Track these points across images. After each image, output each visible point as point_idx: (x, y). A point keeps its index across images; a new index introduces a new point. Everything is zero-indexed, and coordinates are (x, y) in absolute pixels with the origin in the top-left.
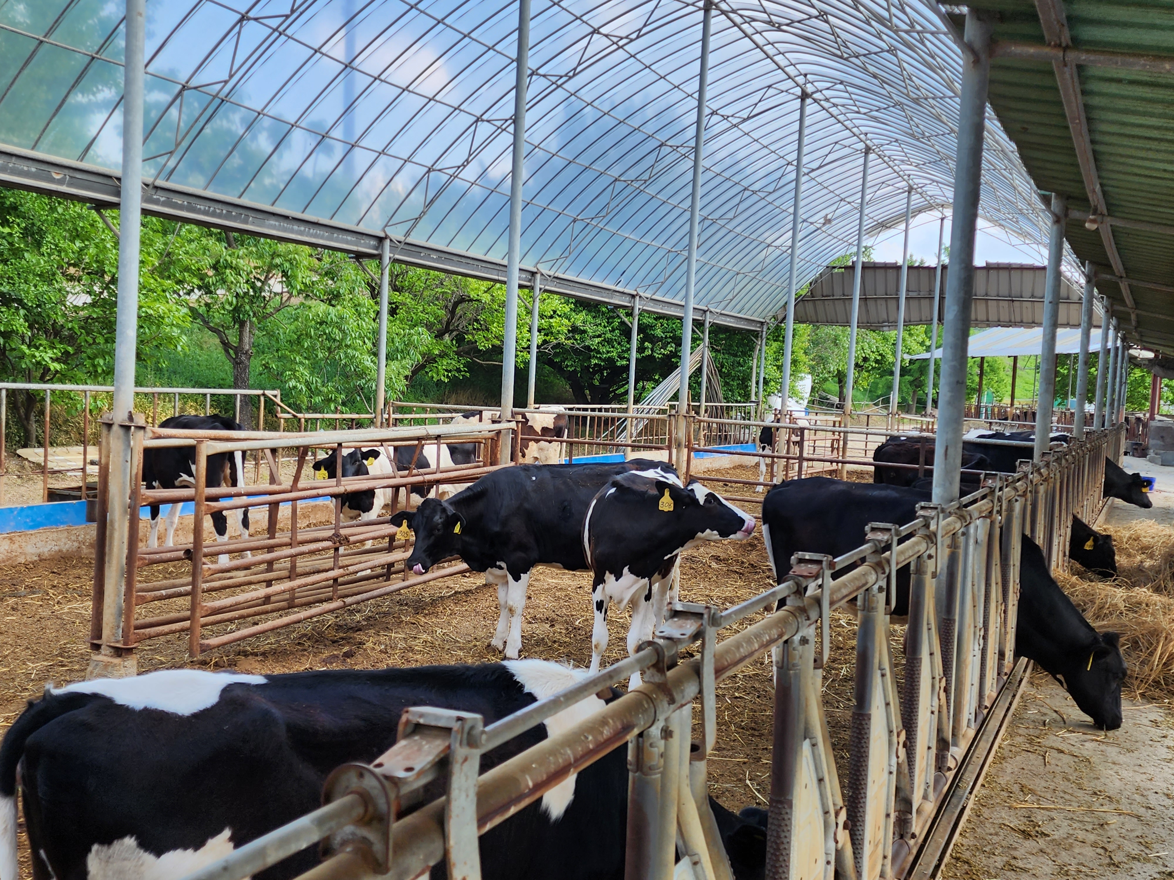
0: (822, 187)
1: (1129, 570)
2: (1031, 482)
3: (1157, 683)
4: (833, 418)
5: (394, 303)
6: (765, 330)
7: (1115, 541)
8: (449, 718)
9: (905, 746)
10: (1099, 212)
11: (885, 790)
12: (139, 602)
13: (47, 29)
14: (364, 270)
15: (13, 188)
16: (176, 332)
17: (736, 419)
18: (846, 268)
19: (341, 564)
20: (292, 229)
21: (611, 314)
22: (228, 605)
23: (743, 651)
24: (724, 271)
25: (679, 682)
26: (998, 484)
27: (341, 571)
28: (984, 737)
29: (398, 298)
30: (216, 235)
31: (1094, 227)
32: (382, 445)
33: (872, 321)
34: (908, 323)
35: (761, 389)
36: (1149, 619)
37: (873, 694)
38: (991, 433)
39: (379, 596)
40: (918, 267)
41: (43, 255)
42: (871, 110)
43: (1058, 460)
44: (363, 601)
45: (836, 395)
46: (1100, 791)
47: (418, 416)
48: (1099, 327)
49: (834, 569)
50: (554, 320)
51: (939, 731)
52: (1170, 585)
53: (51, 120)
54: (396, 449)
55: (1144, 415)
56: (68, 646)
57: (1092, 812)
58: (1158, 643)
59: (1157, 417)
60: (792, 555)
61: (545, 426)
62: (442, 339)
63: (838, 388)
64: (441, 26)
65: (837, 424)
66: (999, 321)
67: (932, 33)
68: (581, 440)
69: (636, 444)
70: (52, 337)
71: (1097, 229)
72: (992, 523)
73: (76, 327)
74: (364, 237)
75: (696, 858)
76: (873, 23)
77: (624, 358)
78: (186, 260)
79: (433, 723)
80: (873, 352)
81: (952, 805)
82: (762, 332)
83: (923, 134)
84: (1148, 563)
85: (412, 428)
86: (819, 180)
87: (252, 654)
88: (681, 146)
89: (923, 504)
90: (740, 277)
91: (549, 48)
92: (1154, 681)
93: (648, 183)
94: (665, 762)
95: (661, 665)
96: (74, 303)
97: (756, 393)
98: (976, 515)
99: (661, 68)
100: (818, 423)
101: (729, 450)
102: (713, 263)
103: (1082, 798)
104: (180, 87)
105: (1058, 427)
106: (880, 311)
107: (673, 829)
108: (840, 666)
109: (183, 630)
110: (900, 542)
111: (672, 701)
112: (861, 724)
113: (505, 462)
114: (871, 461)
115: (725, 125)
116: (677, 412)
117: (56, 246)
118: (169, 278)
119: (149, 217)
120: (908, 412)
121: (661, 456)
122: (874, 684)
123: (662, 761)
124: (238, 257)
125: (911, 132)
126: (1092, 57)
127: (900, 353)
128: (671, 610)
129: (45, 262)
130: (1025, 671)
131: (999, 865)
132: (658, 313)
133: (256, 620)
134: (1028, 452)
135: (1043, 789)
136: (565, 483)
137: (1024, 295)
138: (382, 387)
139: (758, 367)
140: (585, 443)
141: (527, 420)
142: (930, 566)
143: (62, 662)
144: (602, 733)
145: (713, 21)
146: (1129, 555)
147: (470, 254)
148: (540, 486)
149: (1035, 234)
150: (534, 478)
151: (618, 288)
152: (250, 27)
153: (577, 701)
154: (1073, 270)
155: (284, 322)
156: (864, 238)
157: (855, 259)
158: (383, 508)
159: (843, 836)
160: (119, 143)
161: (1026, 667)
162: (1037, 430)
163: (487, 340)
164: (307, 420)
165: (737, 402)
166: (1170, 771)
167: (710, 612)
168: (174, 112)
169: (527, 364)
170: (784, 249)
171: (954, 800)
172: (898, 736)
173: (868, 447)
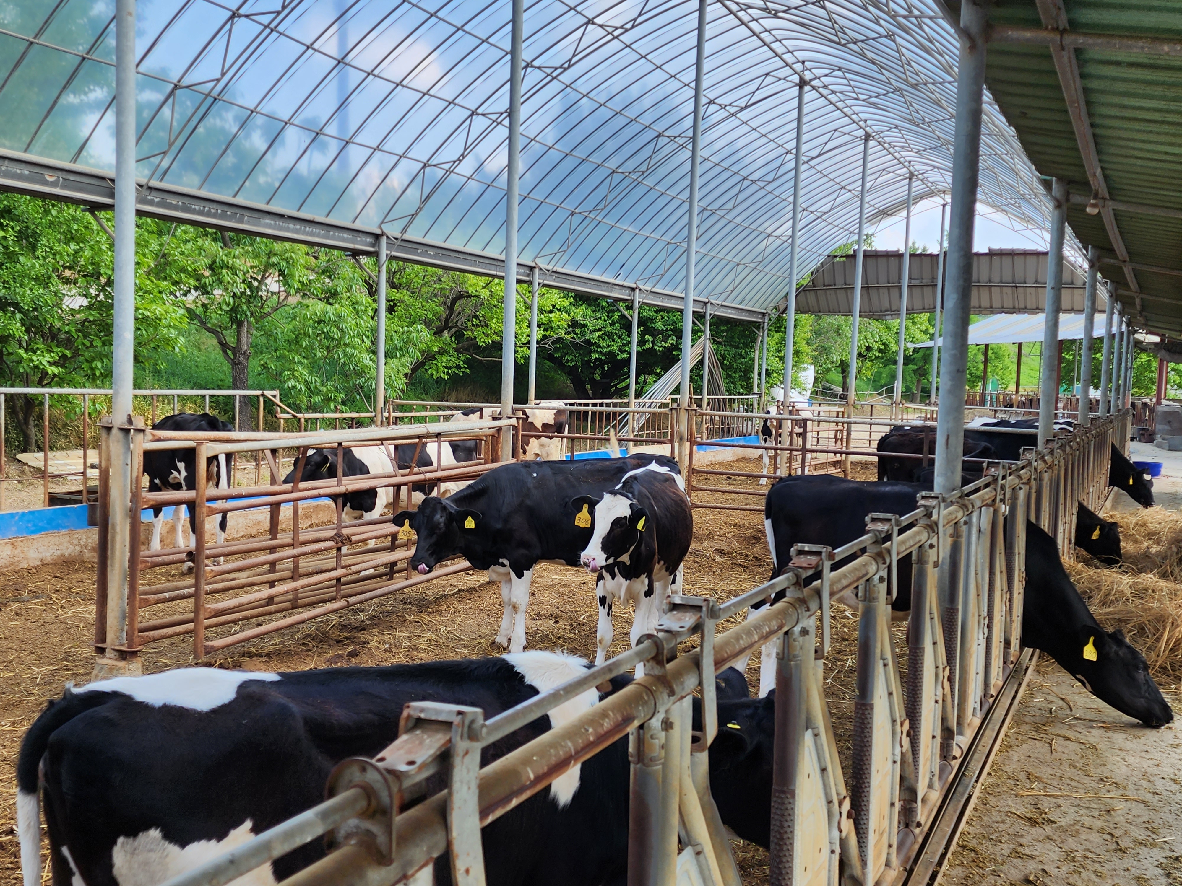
0: (821, 175)
1: (1135, 556)
2: (1036, 469)
3: (1164, 669)
4: (836, 409)
5: (392, 301)
6: (766, 321)
7: (1121, 527)
8: (450, 712)
9: (908, 735)
10: (1100, 196)
11: (889, 779)
12: (143, 604)
13: (37, 30)
14: (361, 268)
15: (7, 192)
16: (173, 333)
17: (738, 411)
18: (847, 256)
19: (343, 563)
20: (288, 227)
21: (611, 308)
22: (232, 606)
23: (743, 643)
24: (724, 262)
25: (679, 674)
26: (1001, 473)
27: (344, 570)
28: (990, 726)
29: (396, 295)
30: (211, 234)
31: (1095, 211)
32: (382, 444)
33: (874, 309)
34: (911, 311)
35: (764, 381)
36: (1155, 606)
37: (876, 684)
38: (995, 421)
39: (383, 595)
40: (920, 255)
41: (38, 258)
42: (871, 97)
43: (1062, 447)
44: (367, 600)
45: (839, 386)
46: (1106, 778)
47: (418, 414)
48: (1103, 312)
49: (834, 560)
50: (553, 314)
51: (944, 720)
52: (1177, 570)
53: (43, 121)
54: (396, 447)
55: (1151, 400)
56: (73, 650)
57: (1099, 798)
58: (1164, 629)
59: (1164, 402)
60: (792, 547)
61: (546, 422)
62: (441, 336)
63: (841, 378)
64: (434, 20)
65: (840, 415)
66: (1003, 307)
67: (931, 18)
68: (582, 435)
69: (639, 438)
70: (49, 341)
71: (1099, 213)
72: (996, 512)
73: (73, 330)
74: (360, 234)
75: (699, 849)
76: (871, 8)
77: (625, 351)
78: (182, 261)
79: (433, 718)
80: (876, 342)
81: (957, 794)
82: (764, 323)
83: (924, 120)
84: (1154, 549)
85: (413, 426)
86: (819, 168)
87: (256, 655)
88: (679, 136)
89: (924, 493)
90: (740, 268)
91: (543, 40)
92: (1161, 667)
93: (645, 174)
94: (666, 753)
95: (660, 657)
96: (71, 306)
97: (758, 385)
98: (978, 504)
99: (657, 58)
100: (822, 414)
101: (731, 443)
102: (713, 254)
103: (1088, 785)
104: (172, 86)
105: (1063, 414)
106: (883, 300)
107: (675, 819)
108: (845, 658)
109: (187, 632)
110: (901, 532)
111: (672, 693)
112: (864, 714)
113: (507, 459)
114: (875, 451)
115: (723, 114)
116: (678, 405)
117: (51, 249)
118: (165, 279)
119: (144, 218)
120: (912, 401)
121: (664, 450)
122: (876, 673)
123: (663, 753)
124: (234, 257)
125: (911, 117)
126: (1090, 41)
127: (903, 342)
128: (670, 603)
129: (41, 266)
130: (1031, 659)
131: (1006, 852)
132: (658, 306)
133: (260, 621)
134: (1032, 440)
135: (1050, 777)
136: (567, 479)
137: (1027, 281)
138: (382, 386)
139: (760, 358)
140: (587, 438)
141: (528, 417)
142: (932, 556)
143: (67, 666)
144: (602, 725)
145: (708, 9)
146: (1136, 542)
147: (468, 249)
148: (541, 482)
149: (1038, 218)
150: (535, 475)
151: (617, 282)
152: (241, 24)
153: (577, 694)
154: (1077, 255)
155: (282, 321)
156: (865, 226)
157: (856, 247)
158: (386, 507)
159: (847, 825)
160: (112, 143)
161: (1032, 655)
162: (1040, 418)
163: (487, 336)
164: (307, 420)
165: (739, 394)
166: (1177, 757)
167: (708, 604)
168: (166, 111)
169: (527, 359)
170: (785, 238)
171: (960, 789)
172: (902, 725)
173: (872, 438)
